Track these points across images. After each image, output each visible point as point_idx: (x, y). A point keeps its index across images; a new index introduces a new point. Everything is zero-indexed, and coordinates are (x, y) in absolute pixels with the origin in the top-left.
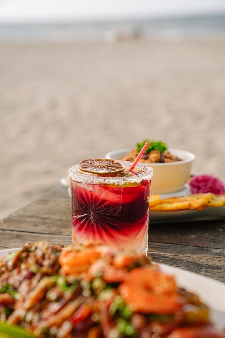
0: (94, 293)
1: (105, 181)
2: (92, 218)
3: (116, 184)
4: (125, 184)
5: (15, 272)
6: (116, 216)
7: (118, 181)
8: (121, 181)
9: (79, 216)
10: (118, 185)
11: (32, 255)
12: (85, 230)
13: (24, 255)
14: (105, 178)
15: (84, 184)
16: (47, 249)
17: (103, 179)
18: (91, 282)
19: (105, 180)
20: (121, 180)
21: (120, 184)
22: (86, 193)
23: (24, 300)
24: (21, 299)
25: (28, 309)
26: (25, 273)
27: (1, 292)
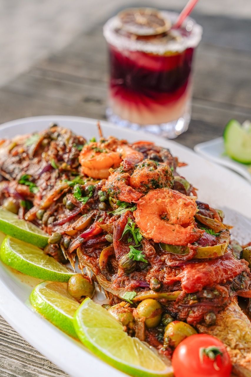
11: (53, 143)
13: (46, 141)
16: (68, 140)
23: (41, 198)
24: (39, 196)
25: (46, 209)
26: (45, 165)
27: (20, 182)
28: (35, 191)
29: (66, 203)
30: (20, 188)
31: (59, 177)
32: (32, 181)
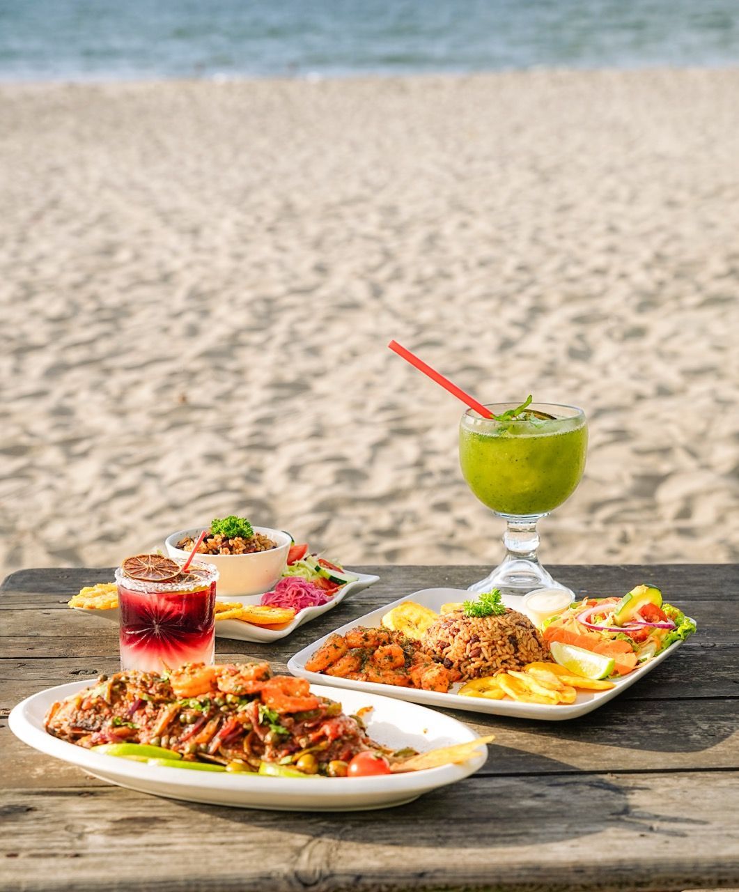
0: (231, 708)
2: (157, 631)
3: (186, 590)
4: (195, 589)
5: (117, 705)
7: (188, 586)
9: (138, 632)
10: (188, 591)
12: (148, 646)
15: (146, 593)
18: (224, 698)
21: (190, 590)
22: (149, 606)
23: (149, 728)
24: (144, 728)
25: (160, 735)
26: (131, 704)
27: (115, 726)
28: (138, 726)
29: (185, 719)
30: (117, 730)
31: (156, 708)
32: (126, 720)
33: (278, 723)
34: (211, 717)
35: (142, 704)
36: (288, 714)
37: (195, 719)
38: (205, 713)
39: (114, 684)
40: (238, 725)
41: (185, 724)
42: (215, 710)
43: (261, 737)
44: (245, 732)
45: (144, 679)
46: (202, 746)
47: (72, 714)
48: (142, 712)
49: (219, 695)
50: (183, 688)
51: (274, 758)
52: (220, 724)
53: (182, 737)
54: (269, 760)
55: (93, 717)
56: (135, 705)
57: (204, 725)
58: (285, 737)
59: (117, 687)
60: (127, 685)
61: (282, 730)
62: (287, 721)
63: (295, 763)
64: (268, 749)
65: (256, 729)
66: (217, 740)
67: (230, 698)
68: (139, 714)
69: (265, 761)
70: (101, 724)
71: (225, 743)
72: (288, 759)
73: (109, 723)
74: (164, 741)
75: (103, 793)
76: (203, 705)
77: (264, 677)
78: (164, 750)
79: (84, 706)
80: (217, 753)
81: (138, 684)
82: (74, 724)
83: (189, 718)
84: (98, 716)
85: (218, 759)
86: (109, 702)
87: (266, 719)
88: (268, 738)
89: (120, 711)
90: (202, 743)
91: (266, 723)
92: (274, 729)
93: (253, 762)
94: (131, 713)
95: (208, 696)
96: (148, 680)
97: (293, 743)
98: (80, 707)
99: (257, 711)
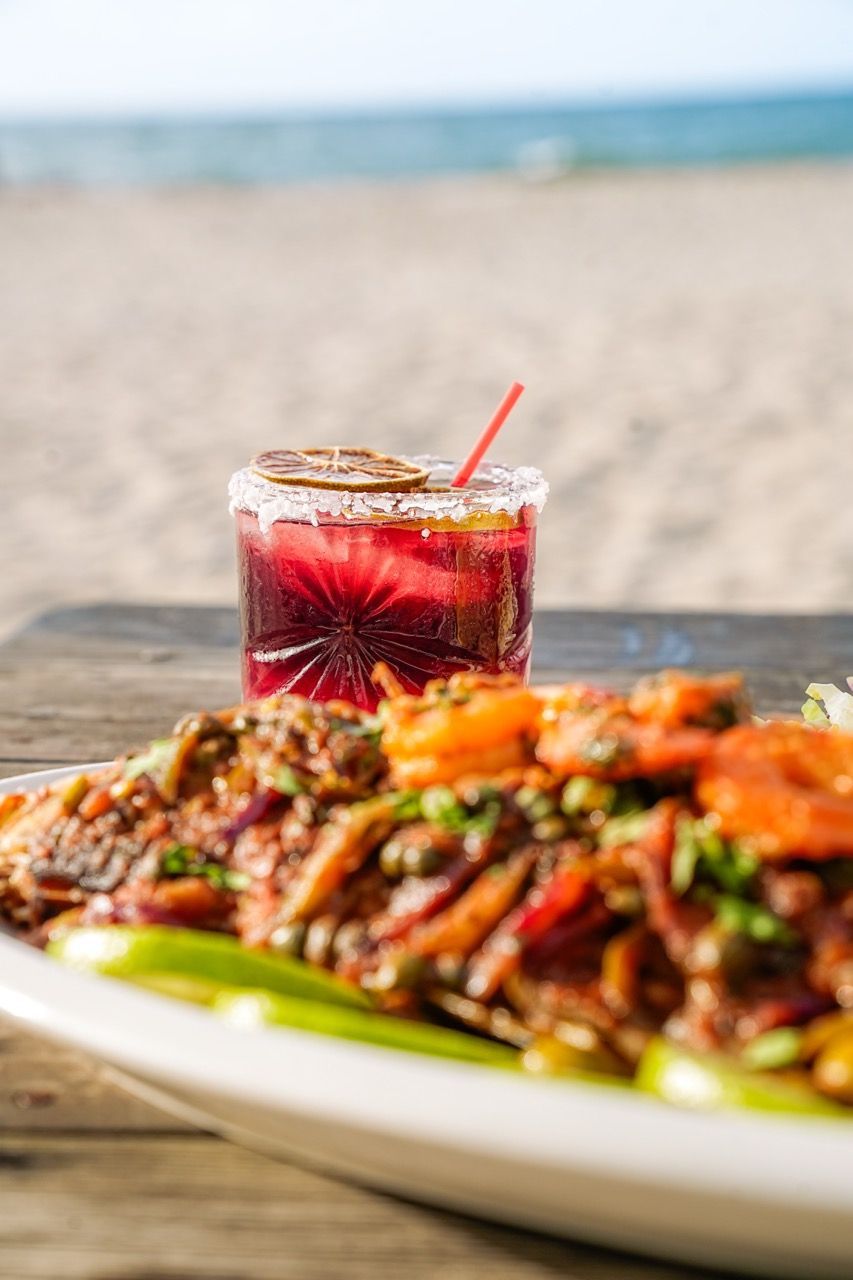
0: (575, 829)
1: (400, 505)
5: (194, 806)
6: (437, 640)
8: (456, 506)
14: (399, 495)
17: (390, 499)
18: (556, 792)
19: (399, 501)
20: (456, 503)
23: (278, 892)
24: (261, 890)
25: (307, 919)
26: (242, 803)
27: (165, 876)
28: (239, 881)
29: (400, 862)
30: (165, 894)
31: (317, 823)
32: (211, 859)
33: (752, 894)
34: (496, 855)
35: (276, 807)
36: (794, 863)
37: (441, 859)
38: (475, 841)
39: (203, 737)
40: (592, 894)
41: (396, 879)
42: (513, 832)
43: (676, 943)
44: (620, 924)
45: (301, 726)
46: (447, 965)
47: (48, 831)
48: (268, 832)
49: (534, 776)
50: (419, 752)
51: (721, 1038)
52: (528, 883)
53: (380, 927)
54: (702, 1042)
55: (108, 842)
56: (250, 808)
57: (465, 884)
58: (777, 957)
59: (211, 747)
60: (245, 743)
61: (763, 927)
62: (785, 894)
63: (805, 1066)
64: (702, 995)
65: (660, 916)
66: (505, 946)
67: (576, 794)
68: (258, 839)
69: (684, 1048)
70: (128, 867)
71: (533, 962)
72: (779, 1047)
73: (148, 865)
74: (318, 938)
75: (59, 1161)
76: (471, 811)
77: (714, 718)
78: (314, 976)
79: (87, 807)
80: (498, 998)
81: (280, 739)
82: (42, 865)
83: (413, 858)
84: (123, 842)
85: (502, 1024)
86: (168, 794)
87: (705, 875)
88: (705, 952)
89: (198, 824)
90: (448, 950)
91: (703, 893)
92: (729, 917)
93: (631, 1041)
94: (231, 836)
95: (500, 782)
96: (316, 728)
97: (805, 983)
98: (72, 809)
99: (670, 843)
